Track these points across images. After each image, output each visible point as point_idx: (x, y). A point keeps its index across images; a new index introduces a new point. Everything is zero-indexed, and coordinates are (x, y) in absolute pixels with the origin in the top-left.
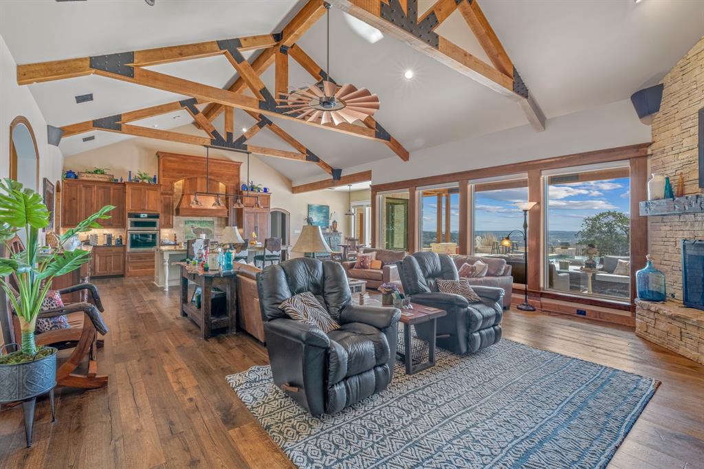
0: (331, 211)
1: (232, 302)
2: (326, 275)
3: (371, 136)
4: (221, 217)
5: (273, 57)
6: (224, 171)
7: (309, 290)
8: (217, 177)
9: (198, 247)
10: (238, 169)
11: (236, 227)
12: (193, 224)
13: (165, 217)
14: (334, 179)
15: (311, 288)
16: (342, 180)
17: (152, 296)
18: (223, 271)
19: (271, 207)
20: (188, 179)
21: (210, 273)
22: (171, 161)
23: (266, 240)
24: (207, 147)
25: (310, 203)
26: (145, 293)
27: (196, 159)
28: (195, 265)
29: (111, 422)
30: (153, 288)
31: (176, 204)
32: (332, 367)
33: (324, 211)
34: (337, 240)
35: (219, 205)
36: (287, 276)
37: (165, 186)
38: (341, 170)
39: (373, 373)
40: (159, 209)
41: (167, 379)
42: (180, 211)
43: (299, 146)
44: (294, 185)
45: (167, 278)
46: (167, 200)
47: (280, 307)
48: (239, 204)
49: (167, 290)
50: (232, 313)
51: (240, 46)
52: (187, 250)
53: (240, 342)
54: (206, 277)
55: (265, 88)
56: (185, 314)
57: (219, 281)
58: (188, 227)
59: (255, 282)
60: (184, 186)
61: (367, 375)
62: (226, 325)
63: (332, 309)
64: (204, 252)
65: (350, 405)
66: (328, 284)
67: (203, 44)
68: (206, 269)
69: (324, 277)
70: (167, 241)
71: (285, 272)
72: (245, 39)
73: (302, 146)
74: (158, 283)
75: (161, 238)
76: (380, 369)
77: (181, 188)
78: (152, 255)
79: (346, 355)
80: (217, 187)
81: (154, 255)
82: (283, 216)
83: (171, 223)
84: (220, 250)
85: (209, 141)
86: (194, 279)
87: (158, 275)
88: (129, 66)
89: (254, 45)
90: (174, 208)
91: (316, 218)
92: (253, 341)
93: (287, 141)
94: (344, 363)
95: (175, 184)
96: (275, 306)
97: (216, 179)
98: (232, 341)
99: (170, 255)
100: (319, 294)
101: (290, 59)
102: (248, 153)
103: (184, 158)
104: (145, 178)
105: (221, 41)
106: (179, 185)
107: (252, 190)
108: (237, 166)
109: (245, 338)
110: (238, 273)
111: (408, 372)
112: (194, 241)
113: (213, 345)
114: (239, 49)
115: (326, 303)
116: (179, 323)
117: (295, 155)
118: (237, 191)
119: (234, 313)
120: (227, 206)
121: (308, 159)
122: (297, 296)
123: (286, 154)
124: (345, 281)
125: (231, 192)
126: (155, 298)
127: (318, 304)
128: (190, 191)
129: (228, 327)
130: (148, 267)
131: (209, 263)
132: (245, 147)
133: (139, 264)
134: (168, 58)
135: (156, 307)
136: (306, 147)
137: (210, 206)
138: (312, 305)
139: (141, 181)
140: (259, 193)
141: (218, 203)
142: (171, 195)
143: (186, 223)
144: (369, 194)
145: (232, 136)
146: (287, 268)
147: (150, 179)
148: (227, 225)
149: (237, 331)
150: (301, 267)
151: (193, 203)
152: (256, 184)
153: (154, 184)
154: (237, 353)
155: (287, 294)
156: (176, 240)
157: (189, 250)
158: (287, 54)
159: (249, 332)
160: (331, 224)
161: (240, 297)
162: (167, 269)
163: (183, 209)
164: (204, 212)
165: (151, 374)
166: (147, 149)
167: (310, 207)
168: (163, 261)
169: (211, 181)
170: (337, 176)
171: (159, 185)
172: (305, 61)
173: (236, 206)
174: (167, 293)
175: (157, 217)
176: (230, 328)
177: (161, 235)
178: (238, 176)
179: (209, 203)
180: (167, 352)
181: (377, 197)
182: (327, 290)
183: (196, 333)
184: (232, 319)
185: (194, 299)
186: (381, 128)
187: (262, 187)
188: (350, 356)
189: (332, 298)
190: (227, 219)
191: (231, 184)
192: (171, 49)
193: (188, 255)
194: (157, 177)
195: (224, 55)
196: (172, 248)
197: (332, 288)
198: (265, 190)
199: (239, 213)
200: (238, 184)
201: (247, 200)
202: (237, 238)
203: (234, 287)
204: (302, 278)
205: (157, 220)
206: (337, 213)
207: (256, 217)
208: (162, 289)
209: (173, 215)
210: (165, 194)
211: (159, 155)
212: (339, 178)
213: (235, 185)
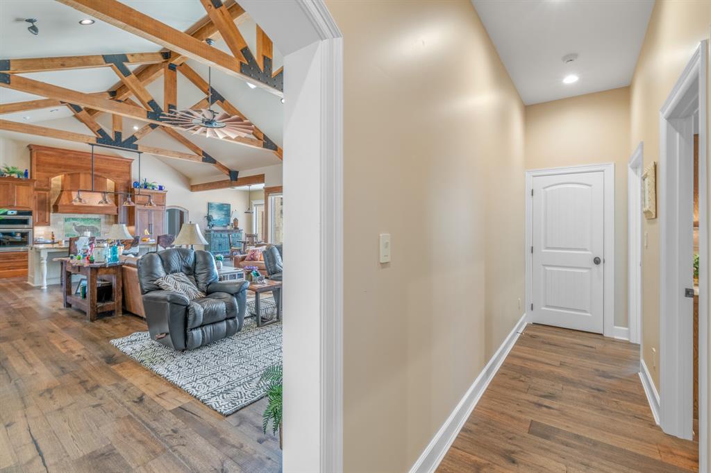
0: (232, 209)
1: (118, 289)
2: (197, 260)
3: (258, 146)
4: (109, 215)
5: (162, 70)
6: (113, 167)
7: (181, 271)
8: (105, 173)
9: (82, 244)
10: (130, 166)
11: (124, 225)
12: (75, 222)
13: (40, 214)
14: (231, 180)
15: (183, 270)
16: (239, 181)
17: (28, 294)
18: (108, 262)
19: (167, 205)
20: (69, 175)
21: (95, 264)
22: (47, 155)
23: (159, 237)
24: (93, 145)
25: (210, 202)
26: (19, 292)
27: (78, 155)
28: (79, 259)
29: (7, 373)
30: (27, 288)
31: (53, 201)
32: (191, 318)
33: (225, 209)
34: (238, 237)
35: (107, 203)
36: (162, 261)
37: (40, 181)
38: (238, 172)
39: (224, 324)
40: (32, 205)
41: (55, 347)
42: (59, 208)
43: (195, 149)
44: (193, 183)
45: (44, 277)
46: (43, 197)
47: (155, 283)
48: (129, 202)
49: (45, 288)
50: (118, 298)
51: (127, 61)
52: (70, 248)
53: (125, 321)
54: (91, 268)
55: (153, 100)
56: (69, 305)
57: (105, 271)
58: (69, 225)
59: (136, 270)
60: (63, 181)
61: (220, 325)
62: (112, 309)
63: (201, 285)
64: (89, 248)
65: (205, 344)
66: (198, 267)
67: (88, 57)
68: (92, 262)
69: (195, 262)
70: (42, 239)
71: (161, 259)
72: (132, 55)
73: (198, 148)
74: (33, 283)
75: (35, 237)
76: (231, 321)
77: (60, 183)
78: (25, 255)
79: (202, 310)
80: (104, 184)
81: (27, 254)
82: (182, 214)
83: (47, 220)
84: (105, 245)
85: (95, 139)
86: (79, 271)
87: (33, 273)
88: (3, 74)
89: (141, 61)
90: (52, 205)
91: (216, 216)
92: (136, 318)
93: (181, 142)
94: (200, 316)
95: (52, 179)
96: (151, 282)
97: (103, 175)
98: (119, 321)
99: (49, 253)
100: (191, 275)
101: (180, 76)
102: (139, 153)
103: (64, 153)
104: (13, 172)
105: (106, 56)
106: (57, 181)
107: (146, 187)
108: (129, 163)
109: (130, 317)
110: (124, 264)
111: (258, 326)
112: (77, 239)
113: (99, 324)
114: (125, 64)
115: (196, 281)
116: (63, 313)
117: (191, 156)
118: (128, 188)
119: (120, 298)
120: (116, 203)
121: (204, 160)
122: (170, 276)
123: (182, 155)
124: (213, 265)
125: (121, 191)
126: (32, 295)
127: (188, 281)
128: (71, 186)
129: (114, 311)
130: (19, 267)
131: (94, 256)
132: (136, 147)
133: (8, 265)
134: (49, 68)
135: (34, 302)
136: (202, 149)
137: (95, 203)
138: (182, 281)
139: (8, 175)
140: (153, 191)
141: (105, 200)
142: (48, 190)
143: (66, 220)
144: (263, 195)
145: (121, 135)
146: (163, 257)
147: (19, 174)
148: (116, 222)
149: (123, 314)
150: (175, 255)
151: (75, 201)
152: (150, 182)
153: (25, 179)
154: (122, 327)
155: (163, 274)
156: (53, 239)
157: (72, 247)
158: (175, 71)
159: (134, 312)
160: (232, 222)
161: (126, 285)
162: (45, 267)
163: (63, 206)
164: (89, 209)
165: (39, 346)
166: (17, 142)
167: (210, 206)
168: (40, 259)
169: (98, 178)
170: (234, 178)
171: (32, 180)
172: (195, 79)
173: (126, 204)
174: (45, 291)
175: (30, 213)
176: (116, 312)
177: (35, 233)
178: (129, 173)
179: (95, 199)
180: (53, 332)
181: (269, 198)
182: (197, 272)
183: (81, 318)
184: (118, 303)
185: (79, 291)
186: (268, 139)
187: (157, 185)
188: (205, 311)
189: (201, 278)
190: (116, 217)
191: (121, 181)
192: (52, 59)
193: (71, 251)
194: (29, 171)
195: (110, 68)
196: (50, 246)
197: (202, 269)
198: (161, 188)
199: (131, 212)
200: (129, 181)
201: (139, 198)
202: (125, 235)
203: (120, 276)
204: (175, 263)
205: (30, 218)
206: (238, 211)
207: (149, 214)
208: (39, 288)
209: (49, 211)
210: (39, 190)
211: (31, 148)
212: (236, 179)
213: (126, 182)
